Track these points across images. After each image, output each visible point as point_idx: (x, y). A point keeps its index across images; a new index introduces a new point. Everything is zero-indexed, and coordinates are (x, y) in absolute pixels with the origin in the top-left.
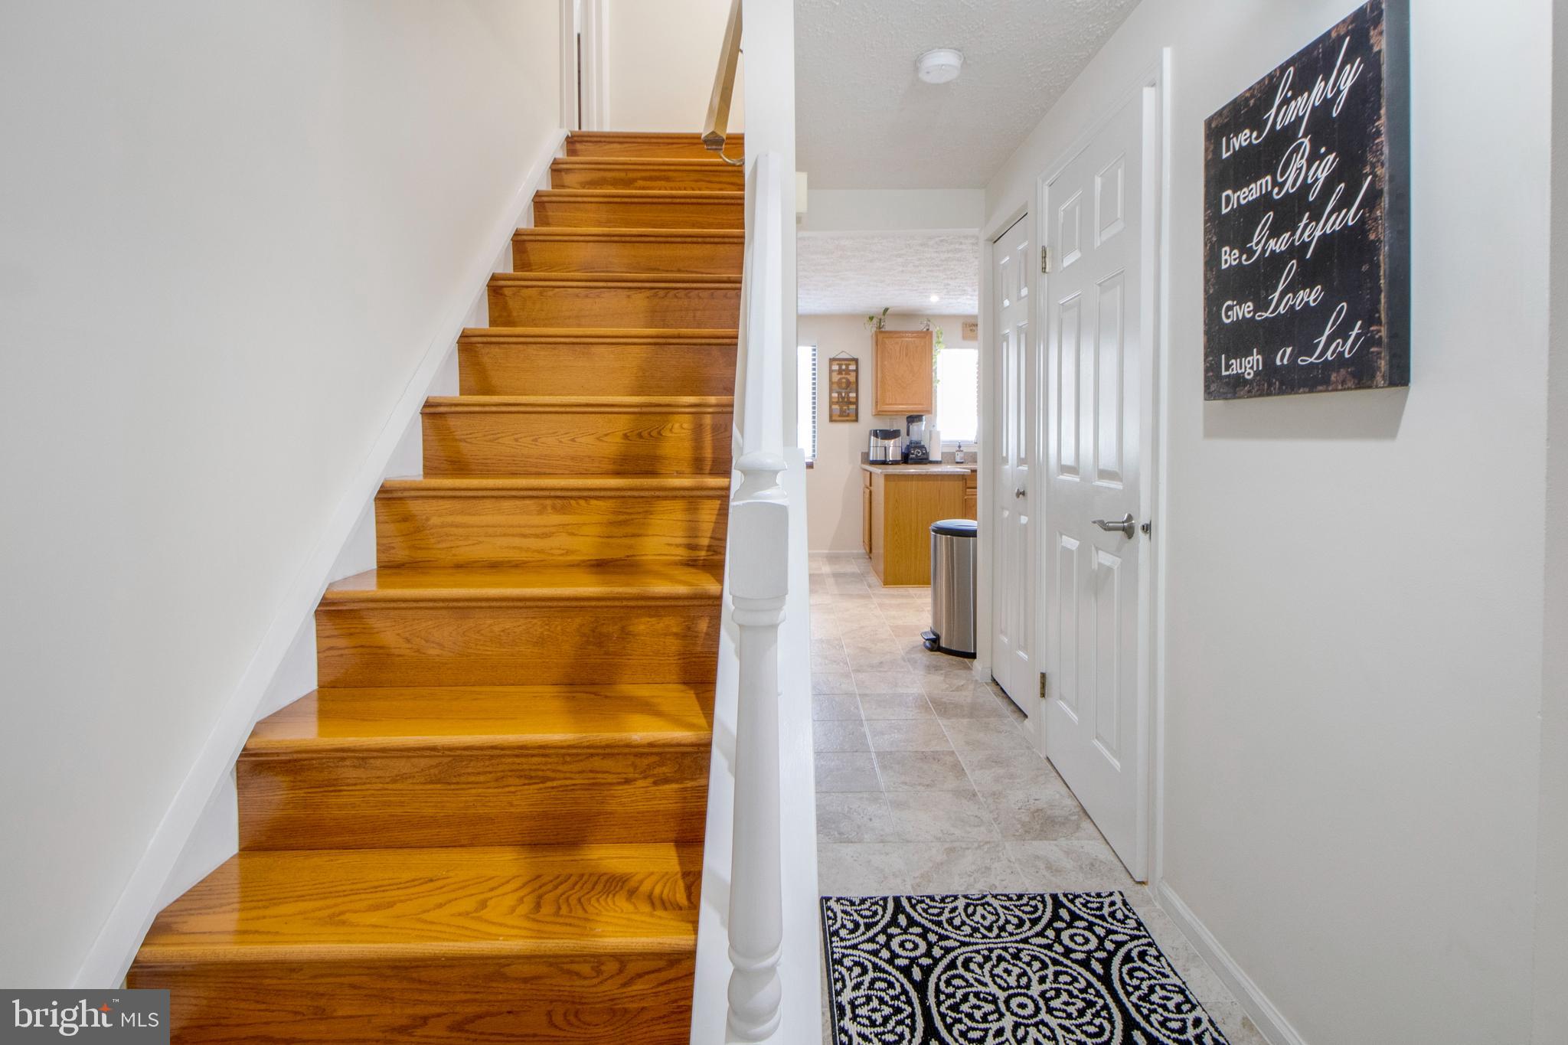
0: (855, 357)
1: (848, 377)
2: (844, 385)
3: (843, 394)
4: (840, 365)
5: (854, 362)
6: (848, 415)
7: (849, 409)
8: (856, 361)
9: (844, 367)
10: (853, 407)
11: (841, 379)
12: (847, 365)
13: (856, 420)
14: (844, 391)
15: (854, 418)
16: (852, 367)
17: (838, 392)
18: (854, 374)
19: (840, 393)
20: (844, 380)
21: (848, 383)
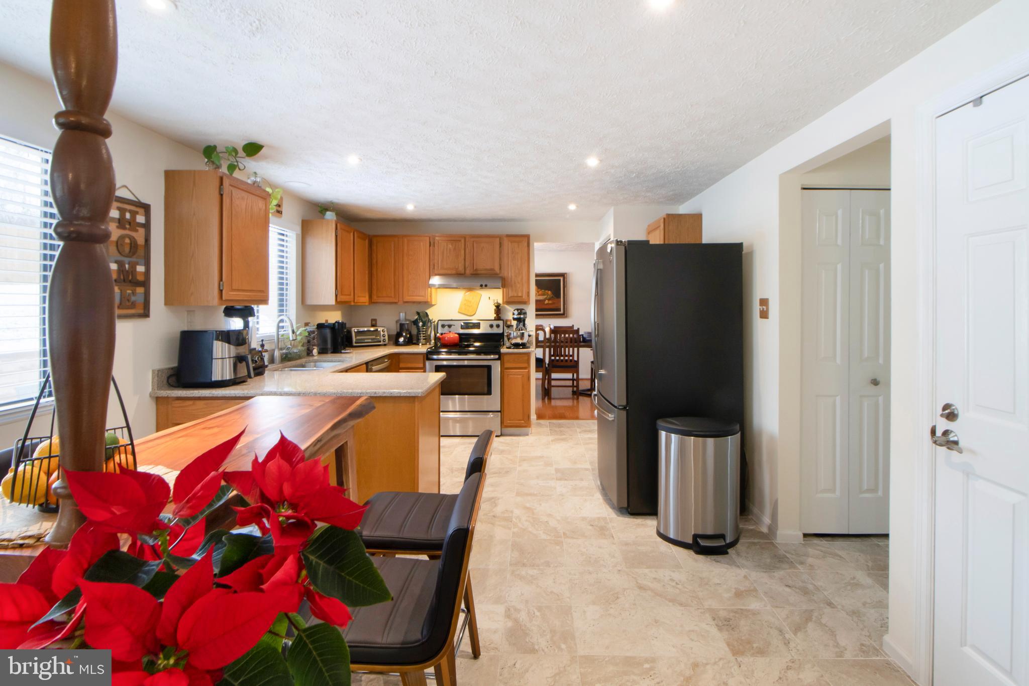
0: (144, 200)
1: (133, 234)
2: (127, 249)
3: (127, 266)
4: (122, 211)
5: (141, 211)
6: (133, 305)
7: (134, 293)
8: (146, 208)
9: (128, 216)
10: (140, 290)
11: (122, 238)
12: (134, 214)
13: (146, 314)
14: (127, 260)
15: (141, 311)
16: (141, 219)
17: (116, 262)
18: (142, 231)
19: (121, 264)
20: (127, 241)
21: (134, 245)
